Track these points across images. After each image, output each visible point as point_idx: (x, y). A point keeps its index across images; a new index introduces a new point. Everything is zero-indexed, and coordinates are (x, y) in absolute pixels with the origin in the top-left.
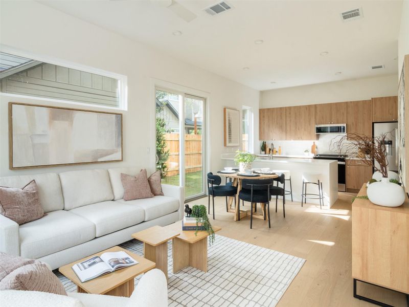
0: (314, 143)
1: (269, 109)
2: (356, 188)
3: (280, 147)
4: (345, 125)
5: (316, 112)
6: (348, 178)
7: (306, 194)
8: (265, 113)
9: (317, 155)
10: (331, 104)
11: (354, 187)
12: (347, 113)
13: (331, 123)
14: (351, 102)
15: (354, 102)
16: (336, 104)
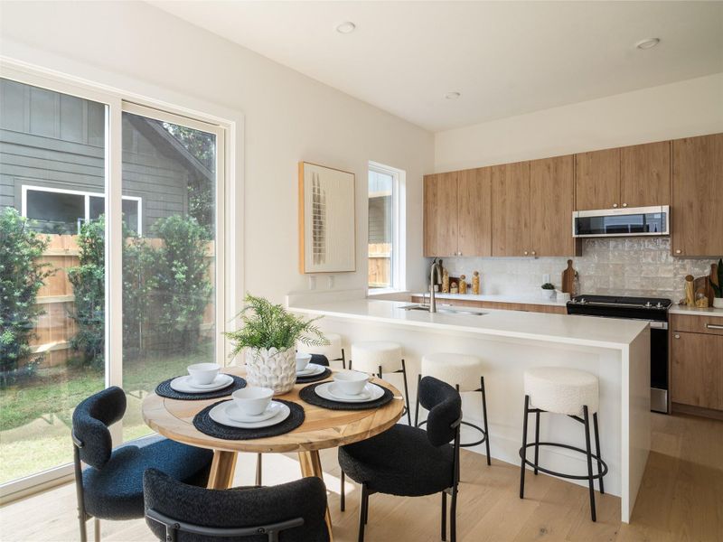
0: (570, 262)
1: (447, 175)
2: (702, 404)
3: (477, 274)
4: (666, 209)
5: (575, 176)
6: (675, 371)
7: (537, 444)
8: (439, 185)
9: (578, 299)
10: (620, 150)
11: (698, 400)
12: (672, 173)
13: (620, 206)
14: (685, 140)
15: (694, 140)
16: (639, 149)
